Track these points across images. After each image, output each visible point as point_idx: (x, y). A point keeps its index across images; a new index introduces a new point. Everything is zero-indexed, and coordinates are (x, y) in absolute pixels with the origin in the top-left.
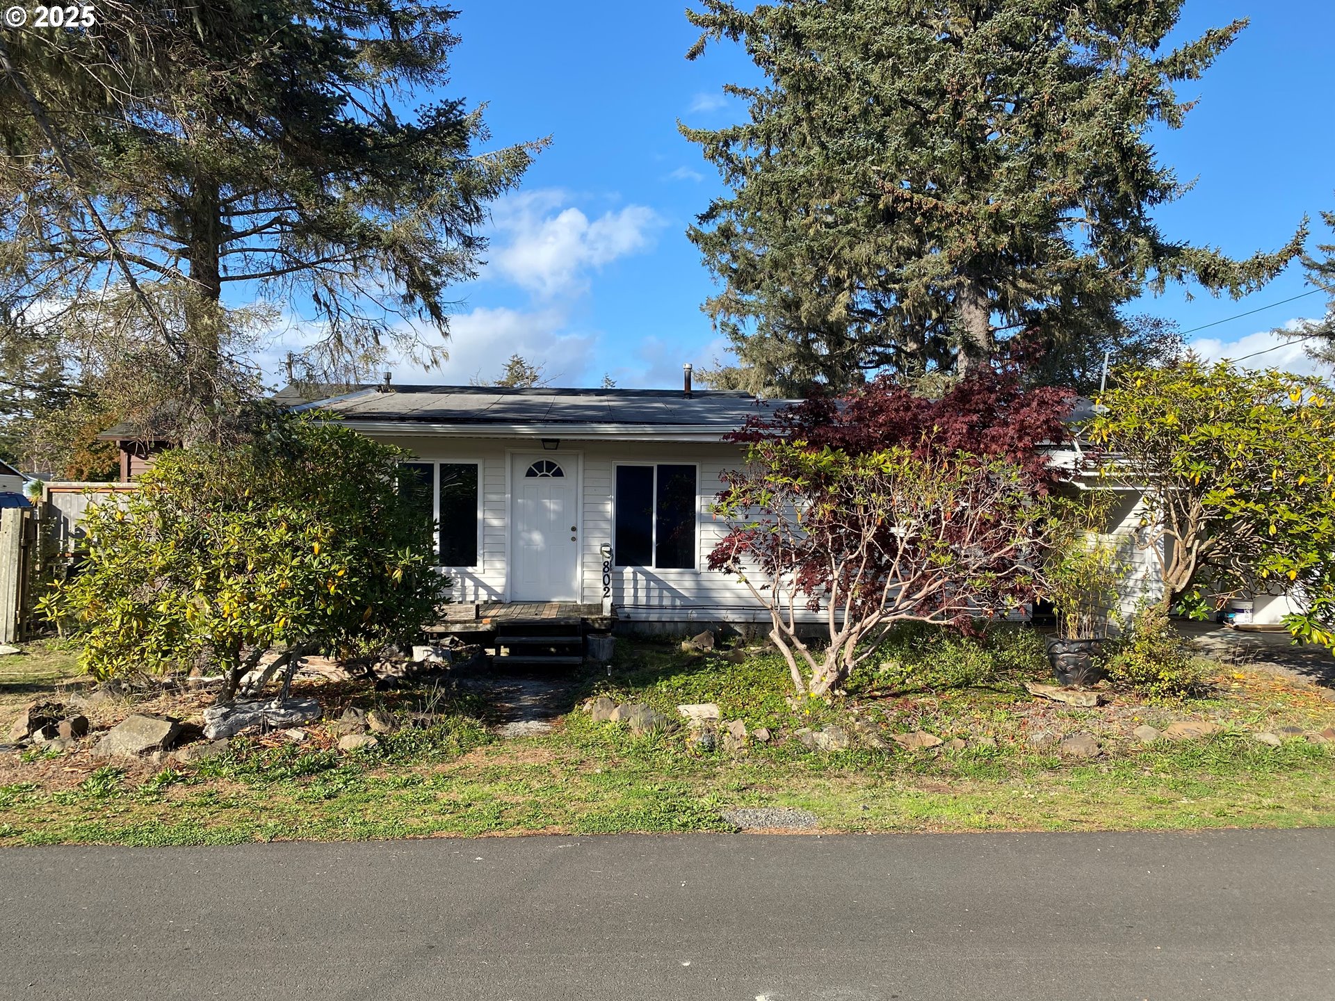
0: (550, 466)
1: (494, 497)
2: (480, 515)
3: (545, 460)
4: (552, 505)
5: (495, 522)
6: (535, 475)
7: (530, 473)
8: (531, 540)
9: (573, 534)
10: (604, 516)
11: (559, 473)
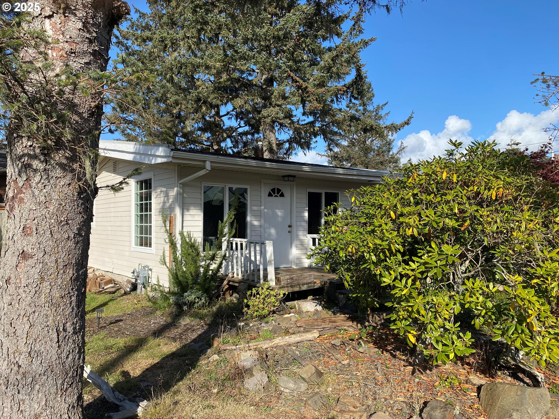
0: (279, 191)
1: (255, 208)
2: (249, 219)
3: (276, 187)
4: (279, 213)
5: (256, 223)
6: (272, 196)
7: (270, 195)
8: (270, 233)
9: (289, 229)
10: (304, 219)
11: (282, 195)
